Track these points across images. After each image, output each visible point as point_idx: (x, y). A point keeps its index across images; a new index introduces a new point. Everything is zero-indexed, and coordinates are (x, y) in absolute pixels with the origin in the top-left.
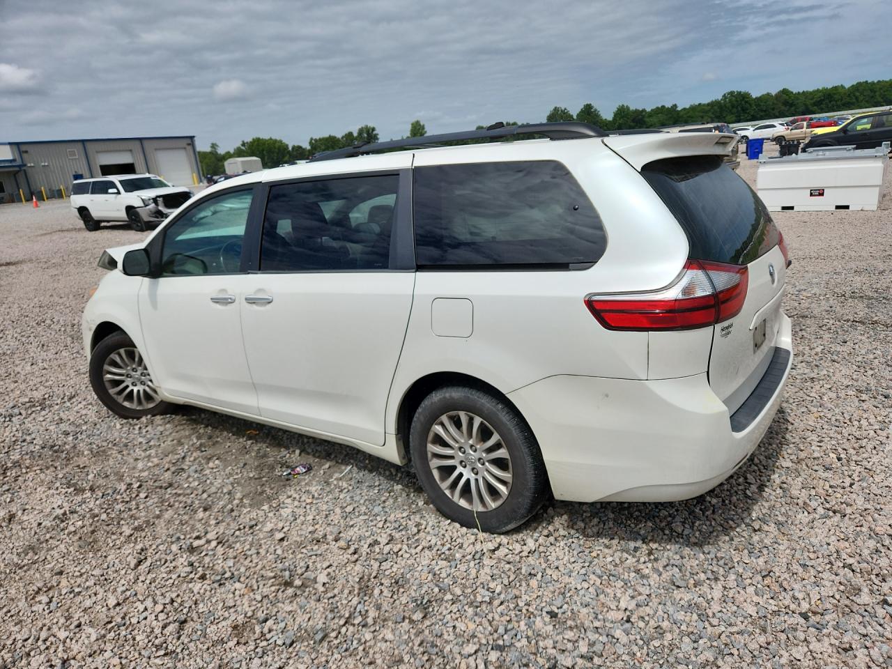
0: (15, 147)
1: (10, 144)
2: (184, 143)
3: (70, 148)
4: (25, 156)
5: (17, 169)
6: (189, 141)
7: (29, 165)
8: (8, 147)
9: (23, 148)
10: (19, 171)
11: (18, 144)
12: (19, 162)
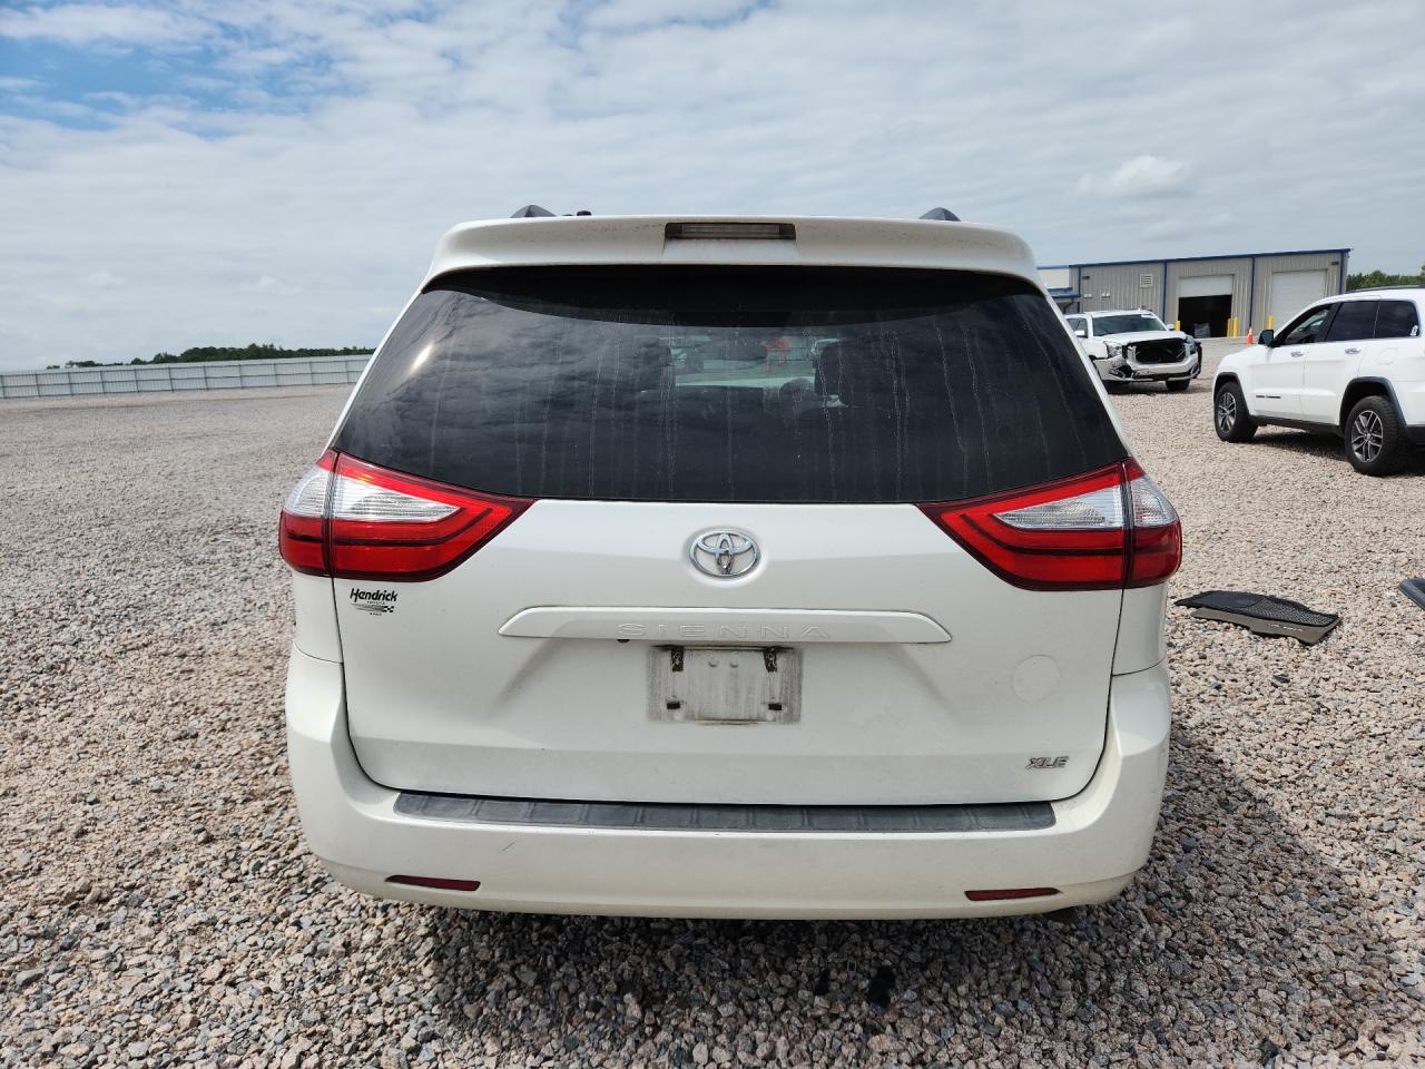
0: (1077, 271)
1: (1071, 267)
2: (1326, 261)
3: (1144, 272)
4: (1084, 282)
5: (1069, 301)
6: (1337, 258)
7: (1086, 296)
8: (1068, 271)
9: (1085, 272)
10: (1070, 304)
11: (1079, 267)
12: (1075, 292)
